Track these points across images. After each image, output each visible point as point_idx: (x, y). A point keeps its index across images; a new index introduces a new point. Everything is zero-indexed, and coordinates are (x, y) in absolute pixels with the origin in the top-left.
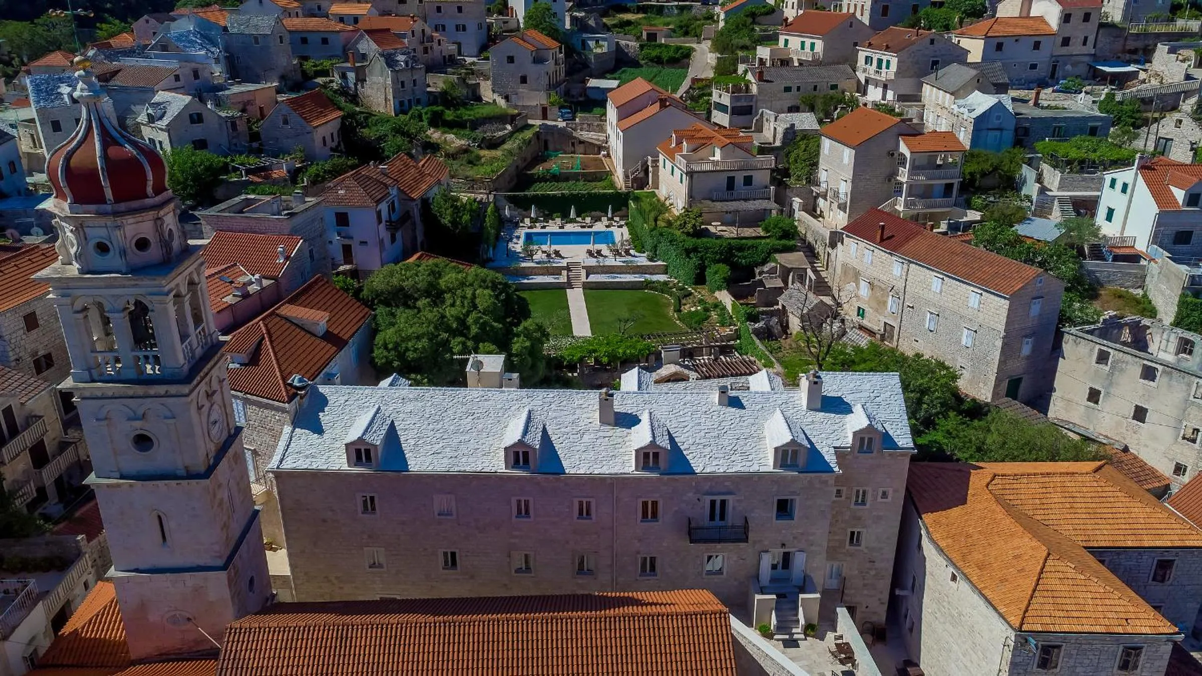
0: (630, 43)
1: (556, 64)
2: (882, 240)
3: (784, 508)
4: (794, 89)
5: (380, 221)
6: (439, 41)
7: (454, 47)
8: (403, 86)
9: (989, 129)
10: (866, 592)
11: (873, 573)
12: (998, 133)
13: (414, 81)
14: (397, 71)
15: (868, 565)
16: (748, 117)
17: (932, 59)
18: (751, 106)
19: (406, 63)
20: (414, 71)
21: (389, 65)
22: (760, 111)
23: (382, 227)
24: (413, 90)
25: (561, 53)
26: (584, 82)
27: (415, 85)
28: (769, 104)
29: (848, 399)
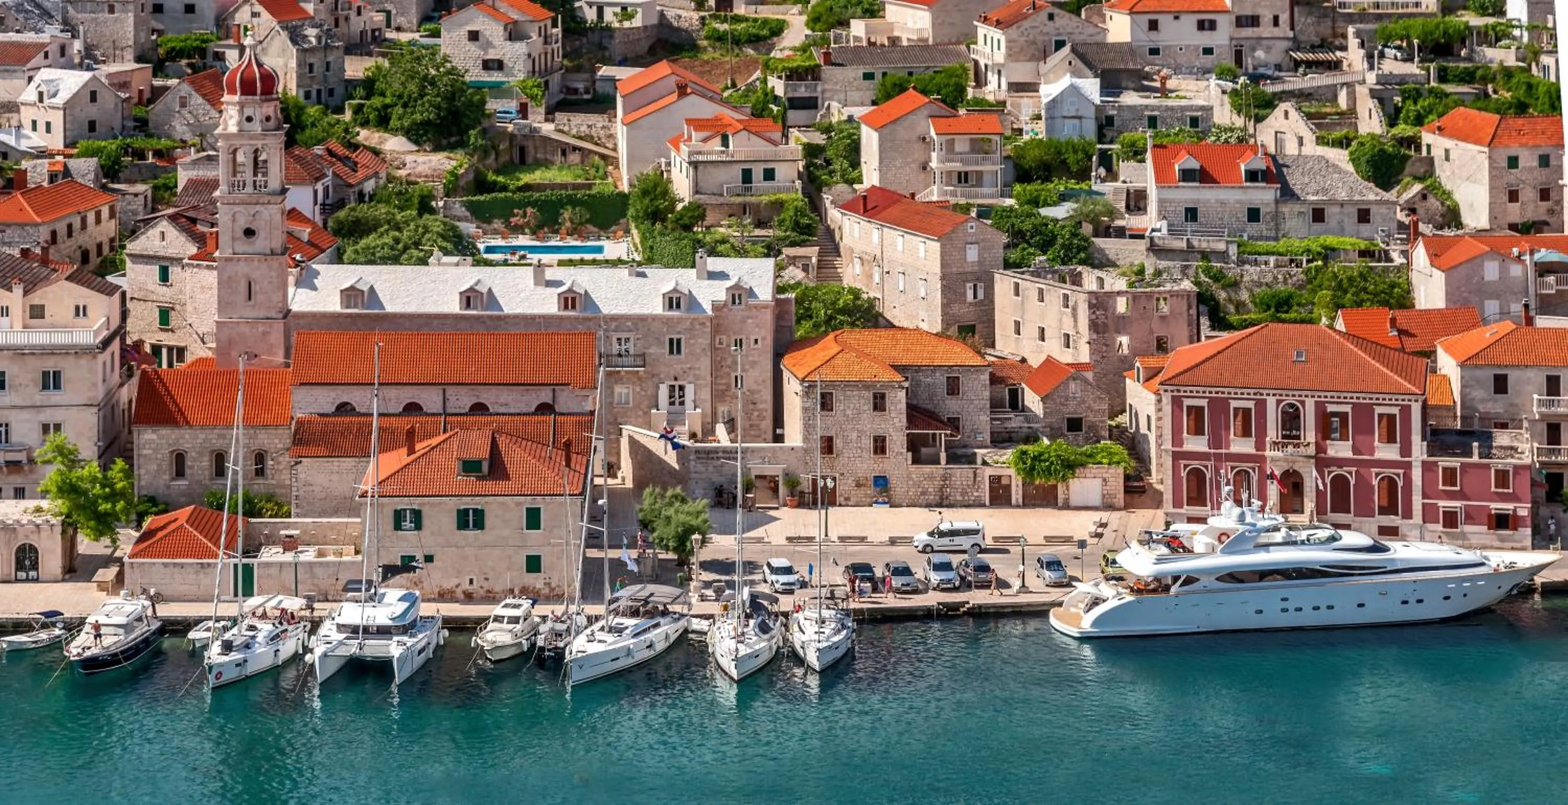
0: (683, 13)
1: (546, 43)
2: (865, 211)
3: (675, 346)
4: (879, 76)
5: (315, 203)
6: (359, 8)
7: (380, 18)
8: (311, 71)
9: (1065, 117)
10: (752, 433)
11: (756, 414)
12: (1076, 121)
13: (328, 64)
14: (305, 50)
15: (751, 407)
16: (813, 111)
17: (1054, 39)
18: (816, 98)
19: (319, 38)
20: (328, 52)
21: (294, 41)
22: (826, 104)
23: (317, 208)
24: (325, 76)
25: (555, 25)
26: (594, 71)
27: (328, 70)
28: (842, 96)
29: (730, 274)
